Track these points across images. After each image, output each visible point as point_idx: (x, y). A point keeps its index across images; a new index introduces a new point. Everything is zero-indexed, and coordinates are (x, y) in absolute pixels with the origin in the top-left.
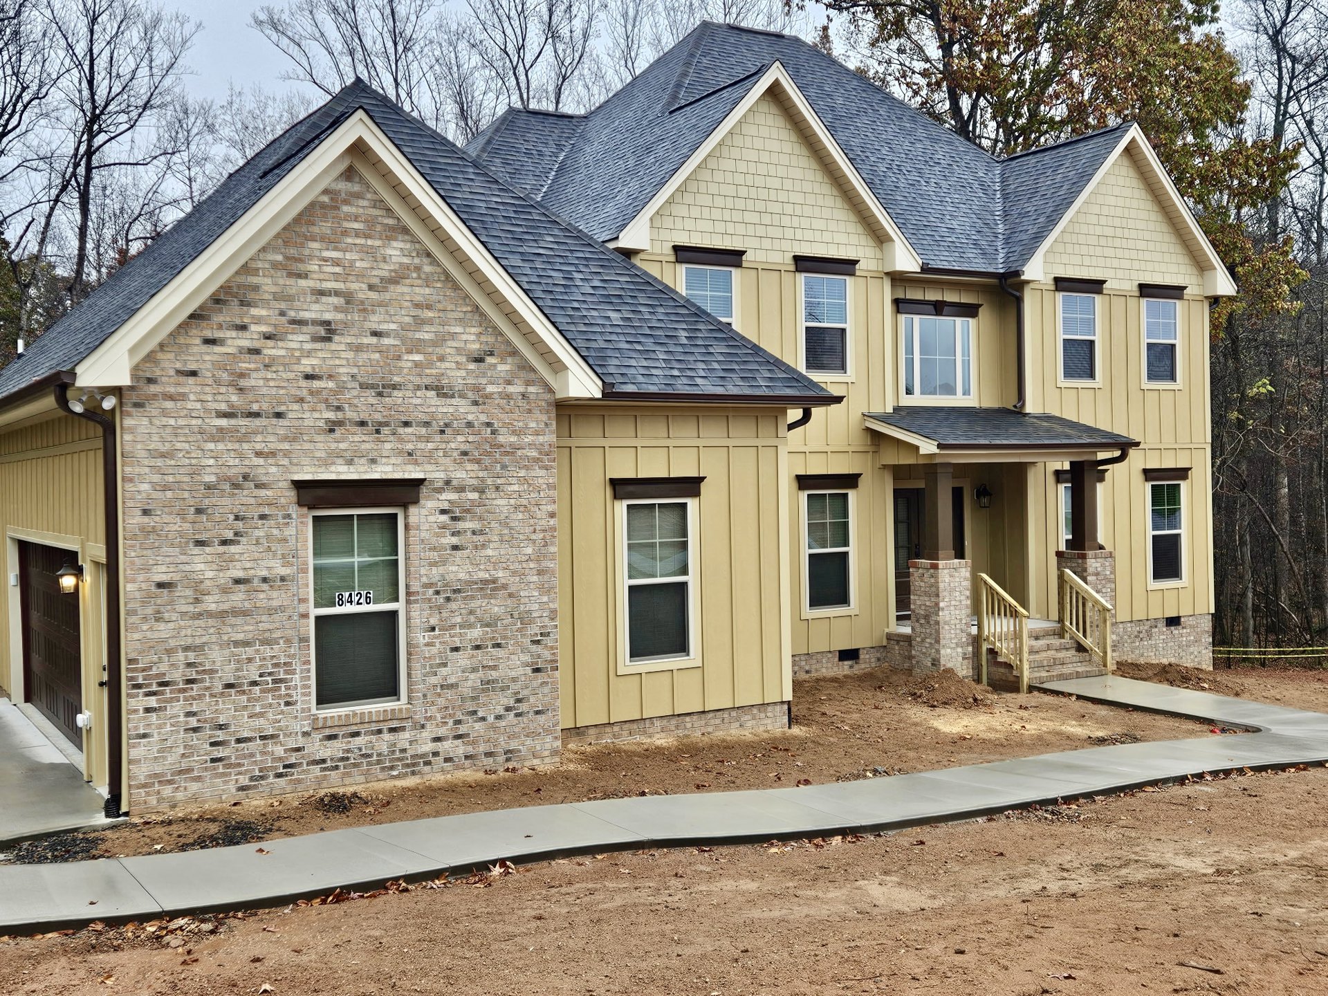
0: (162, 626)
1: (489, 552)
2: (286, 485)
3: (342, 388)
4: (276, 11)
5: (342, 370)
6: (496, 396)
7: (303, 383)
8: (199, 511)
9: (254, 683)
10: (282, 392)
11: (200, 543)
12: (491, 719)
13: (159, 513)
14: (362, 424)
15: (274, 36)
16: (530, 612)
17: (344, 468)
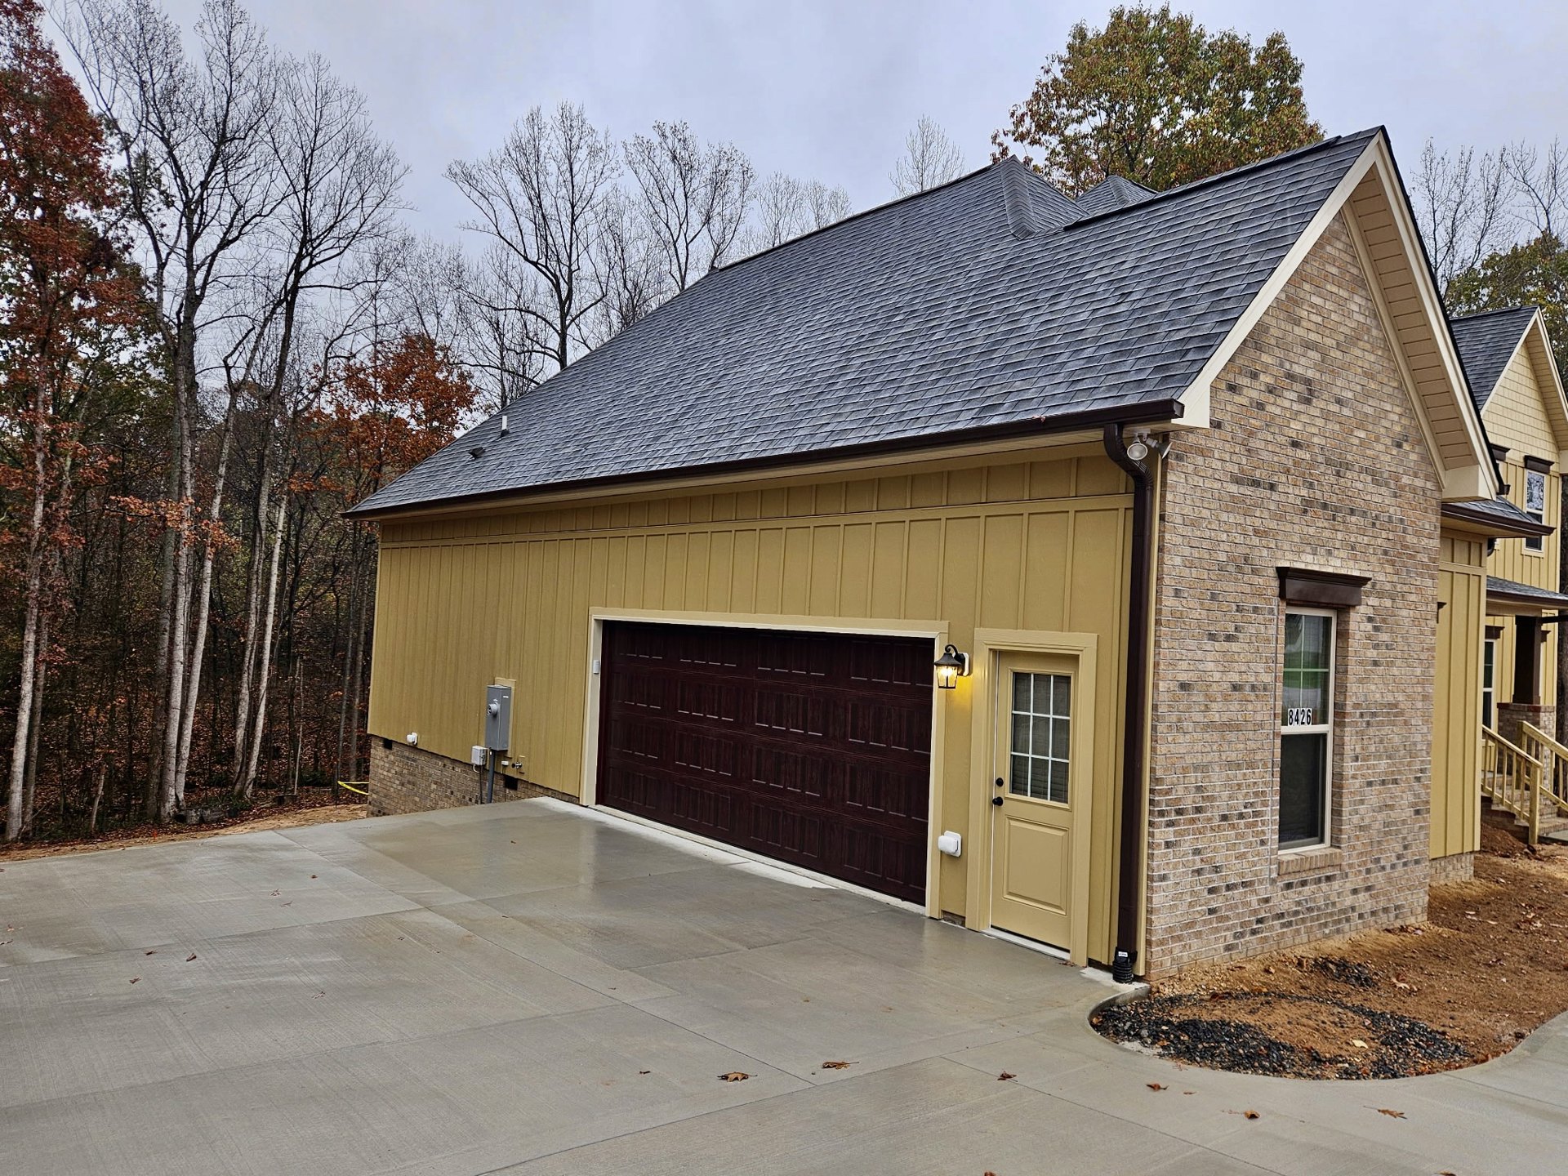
0: (1181, 738)
1: (1395, 671)
2: (1272, 572)
3: (1313, 464)
4: (467, 165)
5: (1316, 440)
6: (1407, 489)
7: (1290, 451)
8: (1213, 597)
9: (1241, 816)
10: (1276, 459)
11: (1212, 637)
12: (1388, 868)
13: (1186, 595)
14: (1325, 506)
15: (467, 188)
16: (1415, 744)
17: (1309, 558)
